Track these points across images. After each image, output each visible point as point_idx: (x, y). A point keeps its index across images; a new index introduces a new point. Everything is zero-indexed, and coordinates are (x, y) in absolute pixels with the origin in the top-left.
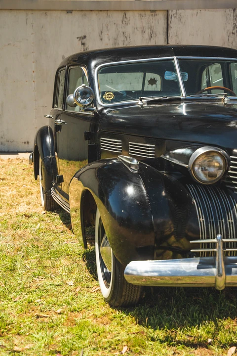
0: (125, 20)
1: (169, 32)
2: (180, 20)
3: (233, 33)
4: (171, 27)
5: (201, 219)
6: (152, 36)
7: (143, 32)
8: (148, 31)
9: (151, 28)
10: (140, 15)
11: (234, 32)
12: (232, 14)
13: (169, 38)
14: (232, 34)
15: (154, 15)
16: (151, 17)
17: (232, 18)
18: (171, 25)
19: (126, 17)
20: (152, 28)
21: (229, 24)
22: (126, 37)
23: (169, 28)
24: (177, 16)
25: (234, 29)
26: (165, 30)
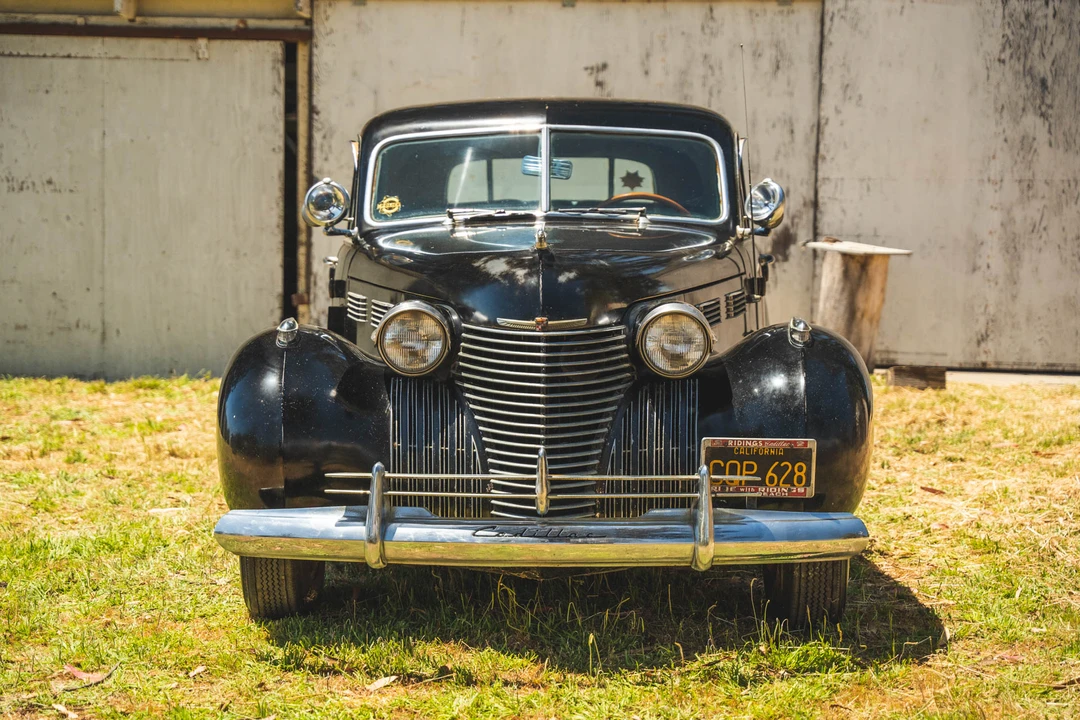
0: (711, 24)
1: (826, 54)
2: (855, 27)
3: (1002, 61)
4: (831, 44)
5: (396, 443)
6: (781, 65)
7: (757, 55)
8: (769, 53)
9: (777, 45)
10: (751, 11)
11: (1003, 57)
12: (999, 12)
13: (825, 71)
14: (997, 63)
15: (788, 13)
16: (779, 19)
17: (998, 21)
18: (830, 37)
19: (712, 18)
20: (781, 45)
21: (990, 36)
22: (711, 67)
23: (826, 46)
24: (849, 15)
25: (1003, 49)
26: (816, 51)
